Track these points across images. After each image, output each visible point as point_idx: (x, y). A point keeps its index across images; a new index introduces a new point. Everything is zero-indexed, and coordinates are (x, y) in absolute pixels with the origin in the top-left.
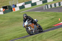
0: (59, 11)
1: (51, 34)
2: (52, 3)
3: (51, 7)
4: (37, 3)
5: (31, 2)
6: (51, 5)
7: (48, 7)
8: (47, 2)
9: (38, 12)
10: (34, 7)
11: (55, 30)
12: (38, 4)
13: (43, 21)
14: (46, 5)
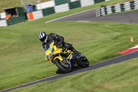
1: (112, 72)
3: (113, 11)
6: (113, 7)
7: (106, 12)
10: (76, 11)
11: (122, 63)
12: (83, 4)
13: (95, 42)
14: (102, 6)
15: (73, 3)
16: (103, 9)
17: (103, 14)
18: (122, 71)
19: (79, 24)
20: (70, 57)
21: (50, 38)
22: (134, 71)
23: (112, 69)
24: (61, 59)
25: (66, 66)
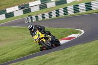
0: (50, 26)
2: (38, 13)
3: (37, 19)
4: (14, 13)
5: (5, 11)
7: (32, 20)
8: (30, 12)
9: (16, 27)
10: (10, 20)
11: (44, 56)
12: (16, 14)
14: (29, 16)
15: (8, 14)
16: (29, 18)
17: (30, 21)
18: (44, 61)
19: (13, 29)
20: (50, 39)
21: (36, 28)
22: (52, 61)
23: (37, 60)
24: (45, 41)
25: (48, 45)
